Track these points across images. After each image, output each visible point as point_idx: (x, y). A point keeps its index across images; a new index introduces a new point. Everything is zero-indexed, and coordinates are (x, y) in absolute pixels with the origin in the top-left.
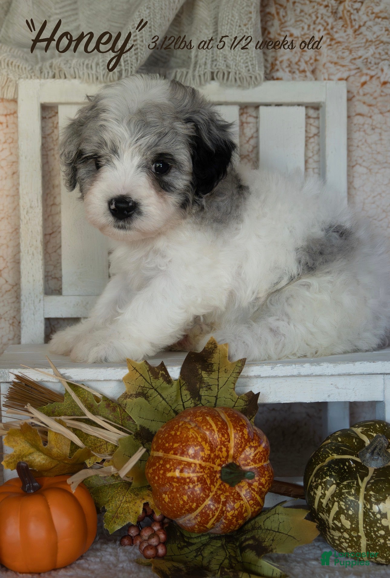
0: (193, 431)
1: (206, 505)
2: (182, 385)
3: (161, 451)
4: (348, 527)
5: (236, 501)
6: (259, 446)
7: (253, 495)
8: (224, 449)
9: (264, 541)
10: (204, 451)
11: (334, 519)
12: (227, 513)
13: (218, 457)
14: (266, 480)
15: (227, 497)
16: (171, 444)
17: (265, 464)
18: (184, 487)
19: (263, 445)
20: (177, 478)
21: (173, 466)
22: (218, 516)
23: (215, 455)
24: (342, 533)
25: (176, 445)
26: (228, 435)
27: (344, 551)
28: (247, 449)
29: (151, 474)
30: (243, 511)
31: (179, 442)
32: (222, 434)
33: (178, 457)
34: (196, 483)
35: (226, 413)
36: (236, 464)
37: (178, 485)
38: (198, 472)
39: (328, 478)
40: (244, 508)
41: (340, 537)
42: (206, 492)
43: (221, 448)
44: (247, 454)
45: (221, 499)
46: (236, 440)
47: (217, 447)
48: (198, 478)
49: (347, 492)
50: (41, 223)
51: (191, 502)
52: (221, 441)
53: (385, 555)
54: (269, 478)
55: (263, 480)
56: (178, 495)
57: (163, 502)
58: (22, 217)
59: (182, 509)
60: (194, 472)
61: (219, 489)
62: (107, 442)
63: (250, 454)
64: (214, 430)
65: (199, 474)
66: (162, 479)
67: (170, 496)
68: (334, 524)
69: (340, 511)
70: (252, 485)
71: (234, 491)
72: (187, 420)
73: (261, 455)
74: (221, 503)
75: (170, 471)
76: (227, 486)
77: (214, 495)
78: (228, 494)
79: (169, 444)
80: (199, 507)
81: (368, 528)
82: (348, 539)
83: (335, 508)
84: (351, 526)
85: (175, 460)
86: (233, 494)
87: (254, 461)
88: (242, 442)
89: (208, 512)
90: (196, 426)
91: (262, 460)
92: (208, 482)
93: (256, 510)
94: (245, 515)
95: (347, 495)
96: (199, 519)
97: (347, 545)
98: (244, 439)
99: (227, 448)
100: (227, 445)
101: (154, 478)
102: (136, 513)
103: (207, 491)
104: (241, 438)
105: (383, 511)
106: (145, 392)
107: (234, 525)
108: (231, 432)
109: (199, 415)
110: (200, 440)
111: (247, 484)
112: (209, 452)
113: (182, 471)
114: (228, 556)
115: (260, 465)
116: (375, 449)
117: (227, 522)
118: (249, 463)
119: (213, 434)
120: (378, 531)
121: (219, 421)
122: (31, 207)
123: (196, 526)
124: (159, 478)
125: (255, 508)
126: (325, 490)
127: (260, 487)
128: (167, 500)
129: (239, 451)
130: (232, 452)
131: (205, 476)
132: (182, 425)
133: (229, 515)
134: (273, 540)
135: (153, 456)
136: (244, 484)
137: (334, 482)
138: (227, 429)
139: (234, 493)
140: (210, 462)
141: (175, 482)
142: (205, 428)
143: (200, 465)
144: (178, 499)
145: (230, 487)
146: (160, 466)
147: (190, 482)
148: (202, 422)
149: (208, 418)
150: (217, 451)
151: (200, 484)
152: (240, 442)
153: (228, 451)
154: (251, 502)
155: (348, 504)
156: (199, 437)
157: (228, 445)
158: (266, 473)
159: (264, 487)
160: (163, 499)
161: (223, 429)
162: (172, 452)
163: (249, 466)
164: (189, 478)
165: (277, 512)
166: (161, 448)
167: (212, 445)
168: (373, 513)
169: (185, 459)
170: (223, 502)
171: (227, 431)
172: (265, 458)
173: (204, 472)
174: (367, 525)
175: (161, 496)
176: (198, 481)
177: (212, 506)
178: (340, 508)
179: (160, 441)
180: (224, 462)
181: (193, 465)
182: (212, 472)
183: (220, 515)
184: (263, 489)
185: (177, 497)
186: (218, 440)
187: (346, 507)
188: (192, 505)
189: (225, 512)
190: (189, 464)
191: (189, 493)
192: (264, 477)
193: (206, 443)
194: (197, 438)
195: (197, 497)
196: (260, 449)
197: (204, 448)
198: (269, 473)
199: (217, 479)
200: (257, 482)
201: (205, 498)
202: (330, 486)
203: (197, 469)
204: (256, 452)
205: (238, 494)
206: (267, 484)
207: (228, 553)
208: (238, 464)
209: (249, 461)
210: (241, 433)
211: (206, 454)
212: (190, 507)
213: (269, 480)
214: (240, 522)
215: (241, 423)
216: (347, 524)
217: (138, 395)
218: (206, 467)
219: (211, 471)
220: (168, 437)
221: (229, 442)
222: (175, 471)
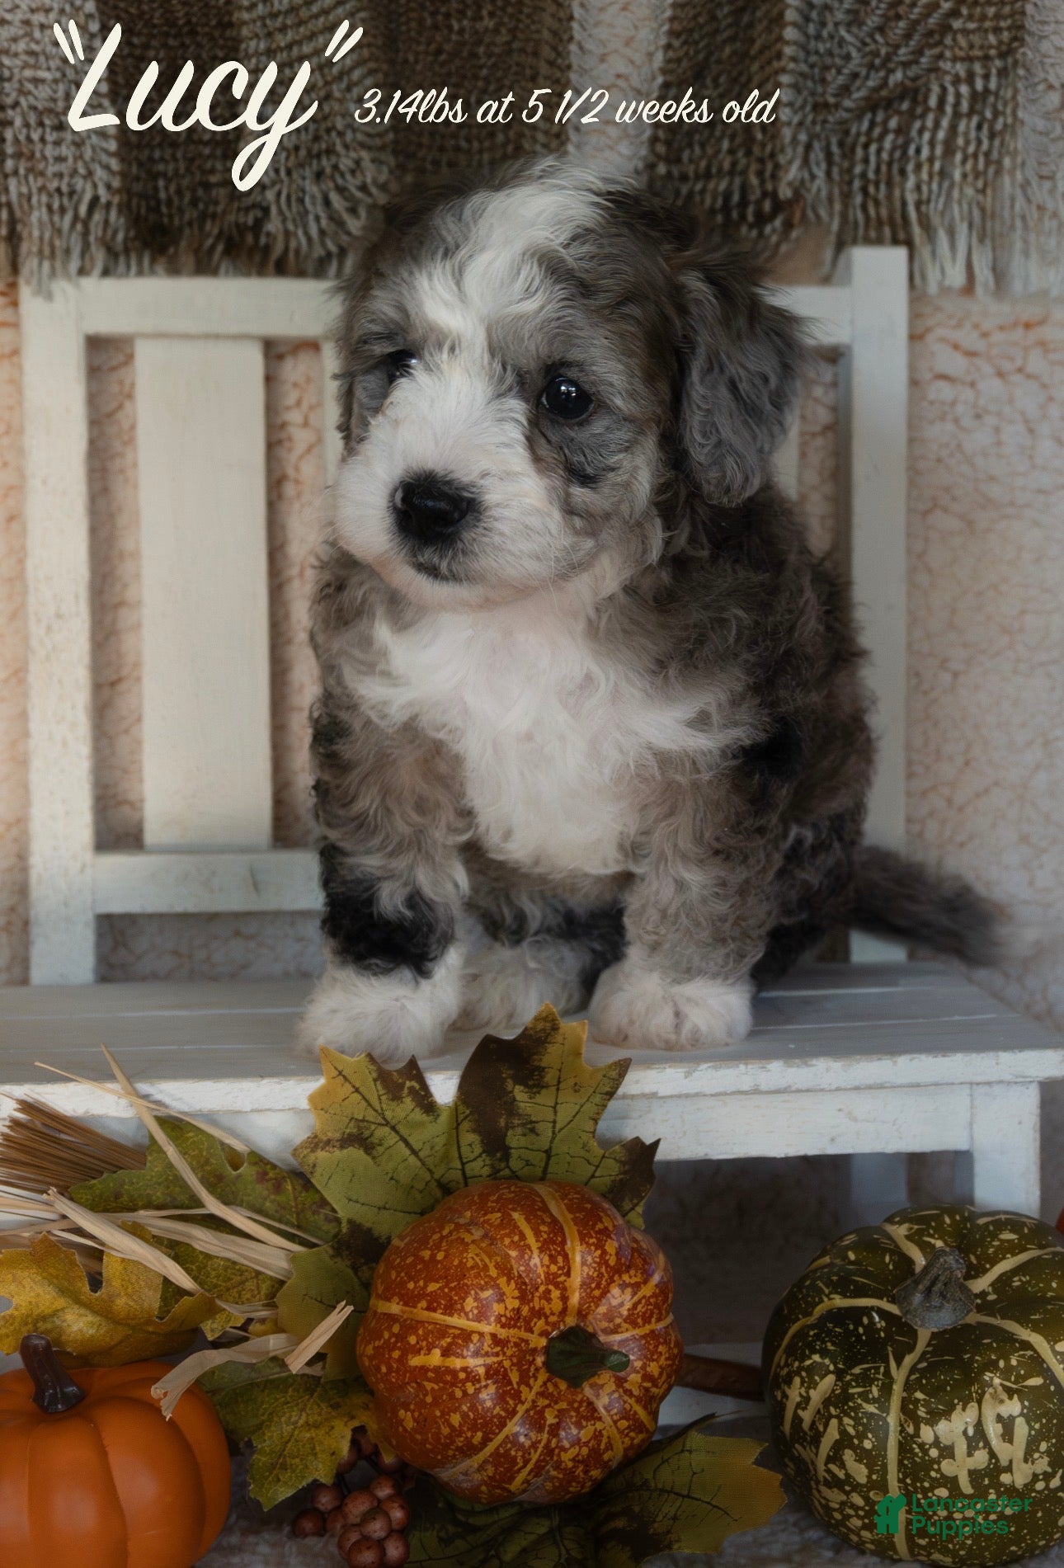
0: (478, 1251)
1: (507, 1437)
2: (461, 1117)
3: (396, 1299)
4: (863, 1480)
5: (584, 1423)
6: (645, 1282)
7: (628, 1407)
8: (556, 1294)
9: (655, 1521)
10: (503, 1301)
11: (829, 1460)
12: (562, 1454)
13: (539, 1314)
14: (660, 1367)
15: (561, 1414)
16: (421, 1283)
17: (660, 1326)
18: (453, 1392)
19: (656, 1278)
20: (436, 1370)
21: (426, 1339)
22: (538, 1461)
23: (532, 1310)
24: (847, 1493)
25: (433, 1287)
26: (566, 1257)
27: (854, 1538)
28: (615, 1291)
29: (371, 1358)
30: (603, 1446)
31: (441, 1278)
32: (551, 1256)
33: (438, 1316)
34: (483, 1383)
35: (563, 1199)
36: (584, 1331)
37: (436, 1387)
38: (487, 1354)
39: (816, 1358)
40: (605, 1440)
41: (843, 1504)
42: (508, 1403)
43: (548, 1292)
44: (614, 1302)
45: (545, 1419)
46: (586, 1269)
47: (537, 1289)
48: (488, 1368)
49: (860, 1394)
50: (86, 659)
51: (469, 1429)
52: (547, 1274)
53: (950, 1546)
54: (669, 1362)
55: (653, 1368)
56: (438, 1413)
57: (401, 1429)
58: (34, 643)
59: (447, 1446)
60: (476, 1354)
61: (541, 1394)
62: (258, 1273)
63: (622, 1305)
64: (529, 1247)
65: (490, 1360)
66: (397, 1371)
67: (416, 1414)
68: (828, 1471)
69: (844, 1442)
70: (626, 1381)
71: (579, 1397)
72: (462, 1221)
73: (651, 1304)
74: (547, 1429)
75: (418, 1352)
76: (563, 1386)
77: (527, 1411)
78: (563, 1405)
79: (416, 1283)
80: (491, 1440)
81: (908, 1481)
82: (862, 1508)
83: (832, 1434)
84: (869, 1477)
85: (429, 1323)
86: (576, 1405)
87: (631, 1320)
88: (600, 1275)
89: (513, 1453)
90: (485, 1236)
91: (651, 1316)
92: (514, 1377)
93: (636, 1442)
94: (606, 1457)
95: (859, 1401)
96: (490, 1471)
97: (859, 1523)
98: (607, 1266)
99: (565, 1289)
100: (563, 1283)
101: (378, 1369)
102: (333, 1454)
103: (511, 1402)
104: (599, 1264)
105: (944, 1441)
106: (367, 1133)
107: (579, 1482)
108: (573, 1249)
109: (493, 1208)
110: (493, 1272)
111: (613, 1379)
112: (516, 1303)
113: (446, 1353)
114: (562, 1561)
115: (647, 1329)
116: (933, 1284)
117: (561, 1476)
118: (619, 1326)
119: (526, 1257)
120: (932, 1489)
121: (544, 1222)
122: (59, 616)
123: (484, 1488)
124: (390, 1369)
125: (632, 1439)
126: (809, 1388)
127: (646, 1384)
128: (410, 1424)
129: (593, 1297)
130: (575, 1299)
131: (507, 1364)
132: (451, 1233)
133: (566, 1457)
134: (675, 1518)
135: (375, 1313)
136: (606, 1378)
137: (832, 1368)
138: (564, 1242)
139: (581, 1402)
140: (520, 1328)
141: (429, 1380)
142: (507, 1241)
143: (494, 1336)
144: (436, 1423)
145: (569, 1387)
146: (393, 1340)
147: (467, 1379)
148: (501, 1226)
149: (516, 1215)
150: (536, 1299)
151: (494, 1383)
152: (595, 1274)
153: (564, 1299)
154: (624, 1424)
155: (863, 1424)
156: (491, 1266)
157: (567, 1284)
158: (661, 1348)
159: (655, 1385)
160: (400, 1422)
161: (554, 1245)
162: (424, 1304)
163: (617, 1333)
164: (464, 1369)
165: (688, 1447)
166: (396, 1294)
167: (525, 1283)
168: (921, 1446)
169: (456, 1321)
170: (550, 1426)
171: (563, 1249)
172: (660, 1313)
173: (504, 1354)
174: (905, 1477)
175: (395, 1413)
176: (488, 1376)
177: (522, 1439)
178: (843, 1432)
179: (393, 1275)
180: (555, 1325)
181: (475, 1338)
182: (525, 1352)
183: (544, 1460)
184: (654, 1390)
185: (436, 1417)
186: (541, 1271)
187: (857, 1431)
188: (473, 1437)
189: (557, 1451)
190: (466, 1336)
191: (465, 1408)
192: (657, 1360)
193: (509, 1279)
194: (486, 1267)
195: (483, 1417)
196: (647, 1291)
197: (504, 1294)
198: (670, 1348)
199: (537, 1370)
200: (638, 1372)
201: (505, 1418)
202: (822, 1378)
203: (486, 1348)
204: (636, 1298)
205: (590, 1404)
206: (664, 1377)
207: (564, 1552)
208: (590, 1329)
209: (618, 1321)
210: (599, 1252)
211: (510, 1307)
212: (468, 1441)
213: (669, 1366)
214: (595, 1473)
215: (599, 1226)
216: (860, 1473)
217: (347, 1141)
218: (508, 1341)
219: (520, 1350)
220: (414, 1265)
221: (568, 1274)
222: (429, 1351)
